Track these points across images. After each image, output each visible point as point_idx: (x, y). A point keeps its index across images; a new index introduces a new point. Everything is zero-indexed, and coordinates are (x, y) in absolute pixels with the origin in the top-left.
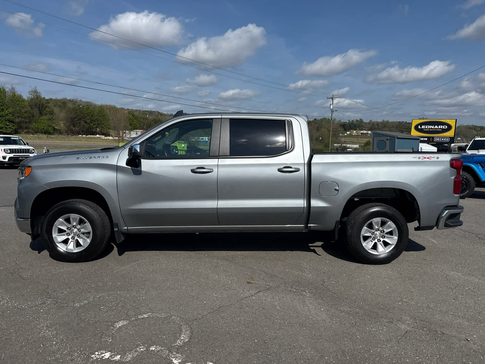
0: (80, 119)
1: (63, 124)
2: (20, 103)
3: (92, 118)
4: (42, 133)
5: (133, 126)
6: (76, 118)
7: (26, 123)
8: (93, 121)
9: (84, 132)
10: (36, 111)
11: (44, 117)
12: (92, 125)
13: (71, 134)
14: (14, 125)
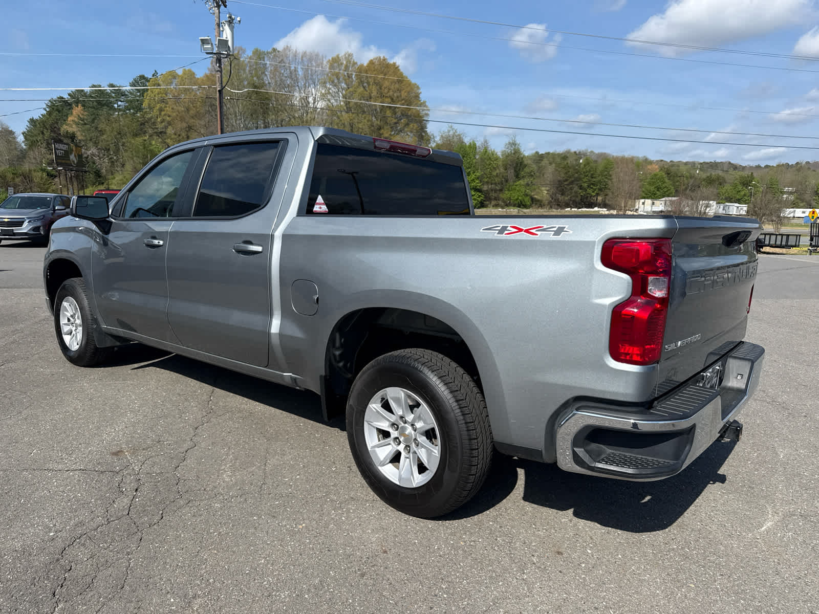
0: (572, 183)
1: (546, 192)
2: (492, 162)
3: (590, 179)
4: (514, 206)
5: (662, 191)
6: (566, 180)
7: (496, 191)
8: (593, 184)
9: (576, 203)
10: (511, 173)
11: (521, 182)
12: (590, 191)
13: (556, 206)
14: (480, 194)
